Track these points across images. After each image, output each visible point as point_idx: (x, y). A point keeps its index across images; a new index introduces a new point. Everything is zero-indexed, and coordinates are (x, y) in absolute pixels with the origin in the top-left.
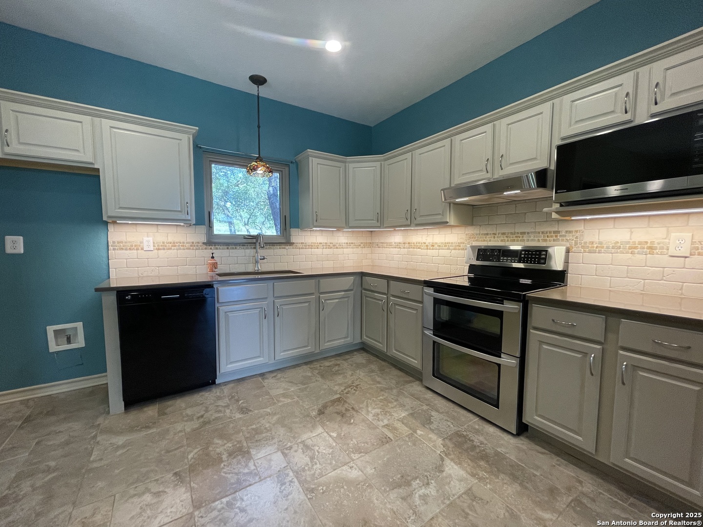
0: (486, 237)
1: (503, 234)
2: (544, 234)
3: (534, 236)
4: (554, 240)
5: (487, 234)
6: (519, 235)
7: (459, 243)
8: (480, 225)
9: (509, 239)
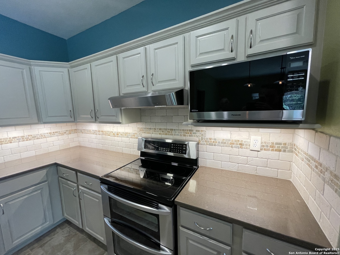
0: (150, 131)
1: (160, 129)
2: (184, 131)
3: (178, 132)
4: (190, 136)
5: (151, 129)
6: (170, 131)
7: (134, 134)
8: (146, 122)
9: (164, 133)
